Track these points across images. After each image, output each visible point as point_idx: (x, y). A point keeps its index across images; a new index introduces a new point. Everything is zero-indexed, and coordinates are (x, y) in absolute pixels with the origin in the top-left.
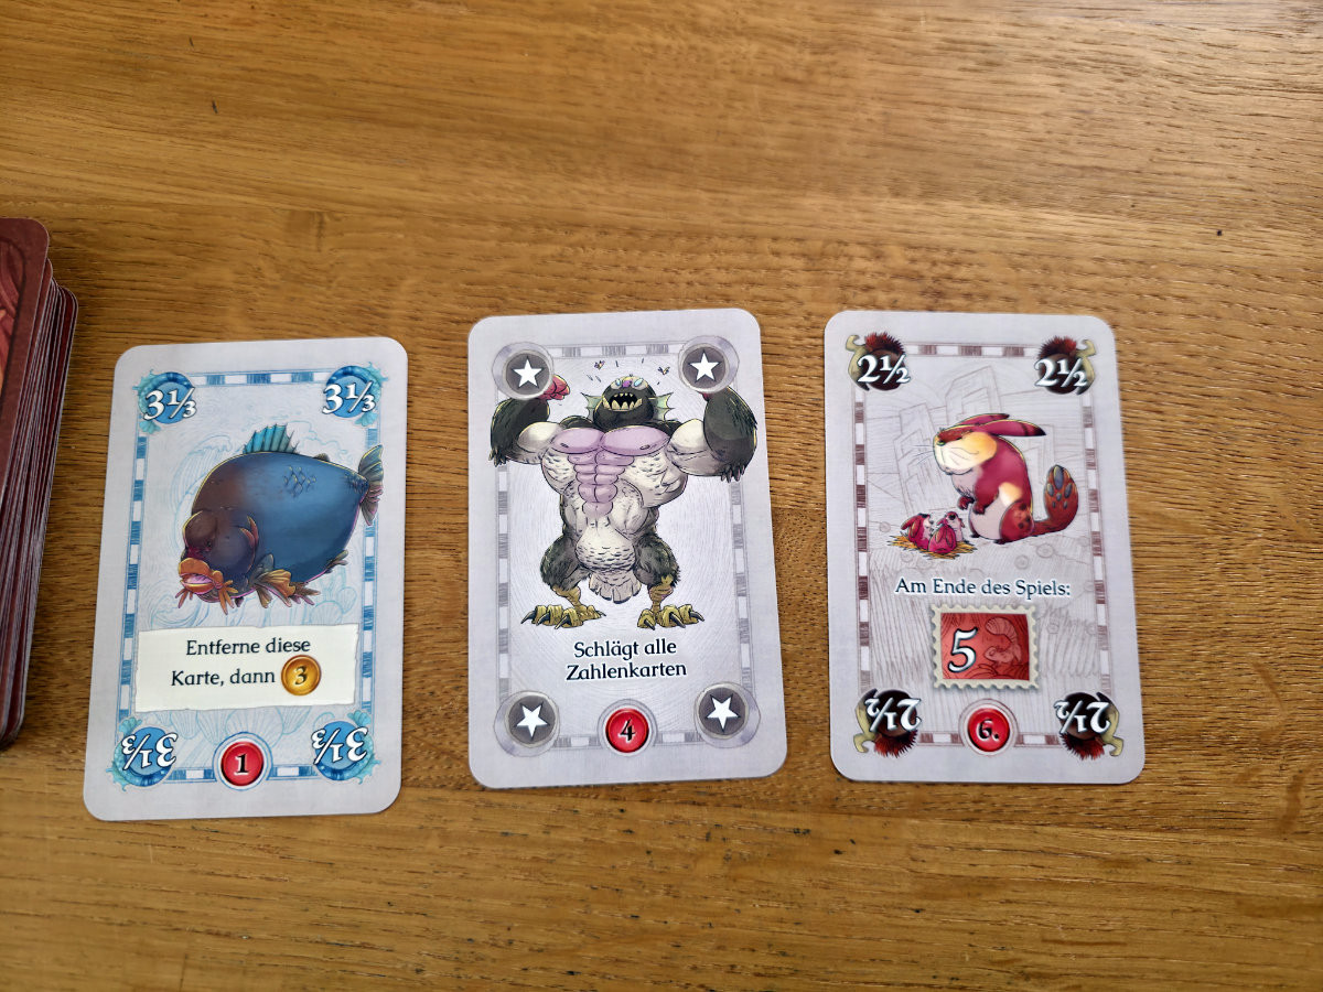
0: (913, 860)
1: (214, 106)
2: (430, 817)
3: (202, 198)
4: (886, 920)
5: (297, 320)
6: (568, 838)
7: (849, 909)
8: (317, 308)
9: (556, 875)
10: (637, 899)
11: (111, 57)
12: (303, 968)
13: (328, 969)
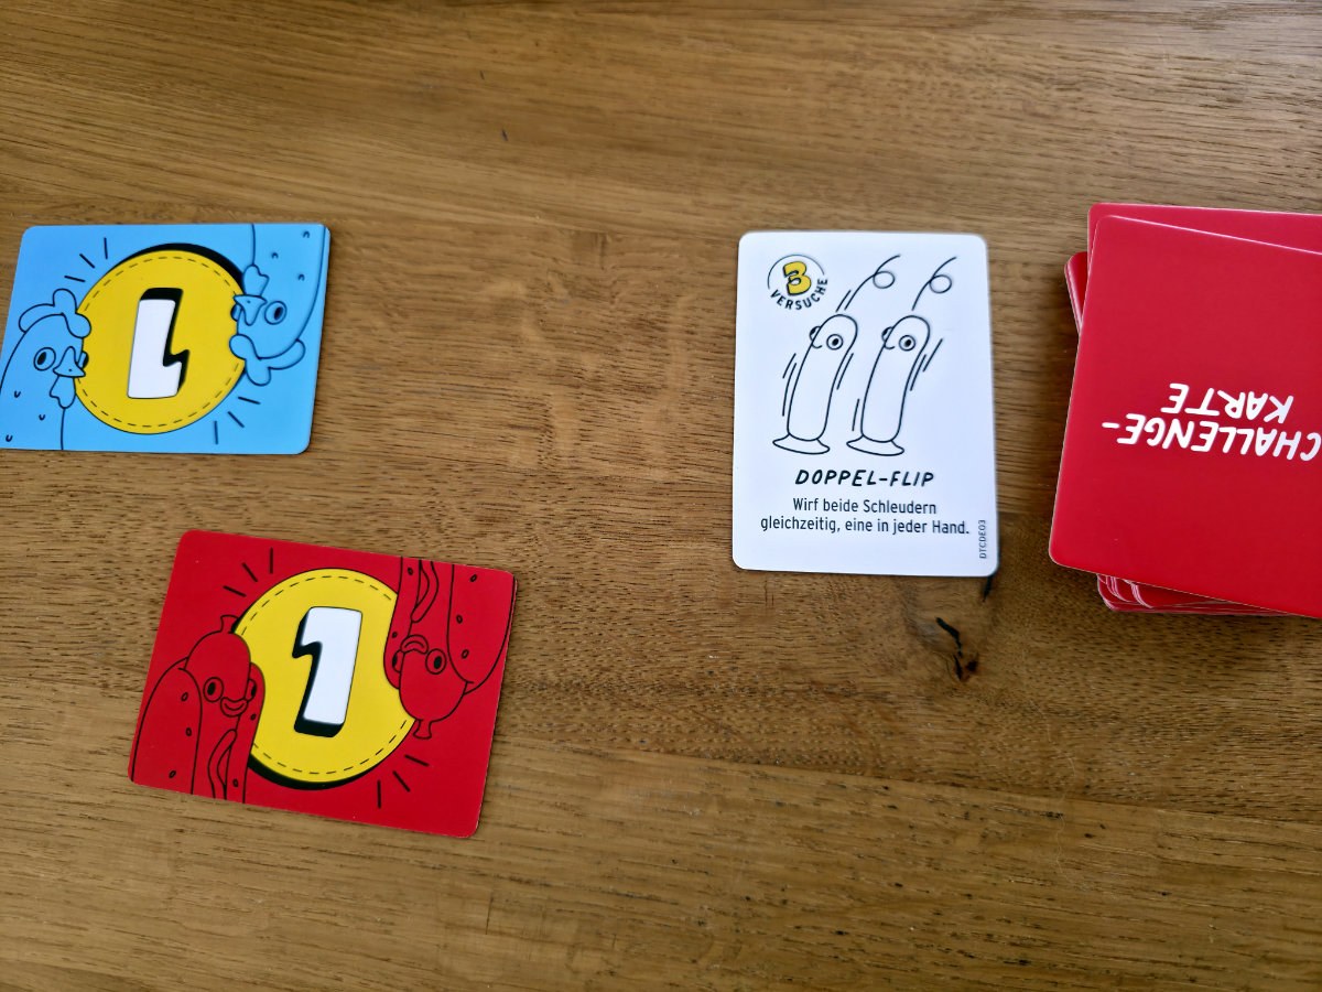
0: (1160, 846)
1: (504, 135)
2: (710, 786)
3: (497, 218)
4: (1134, 901)
5: (585, 332)
6: (836, 810)
7: (1100, 889)
8: (602, 321)
9: (825, 843)
10: (902, 869)
11: (411, 88)
12: (597, 915)
13: (619, 917)
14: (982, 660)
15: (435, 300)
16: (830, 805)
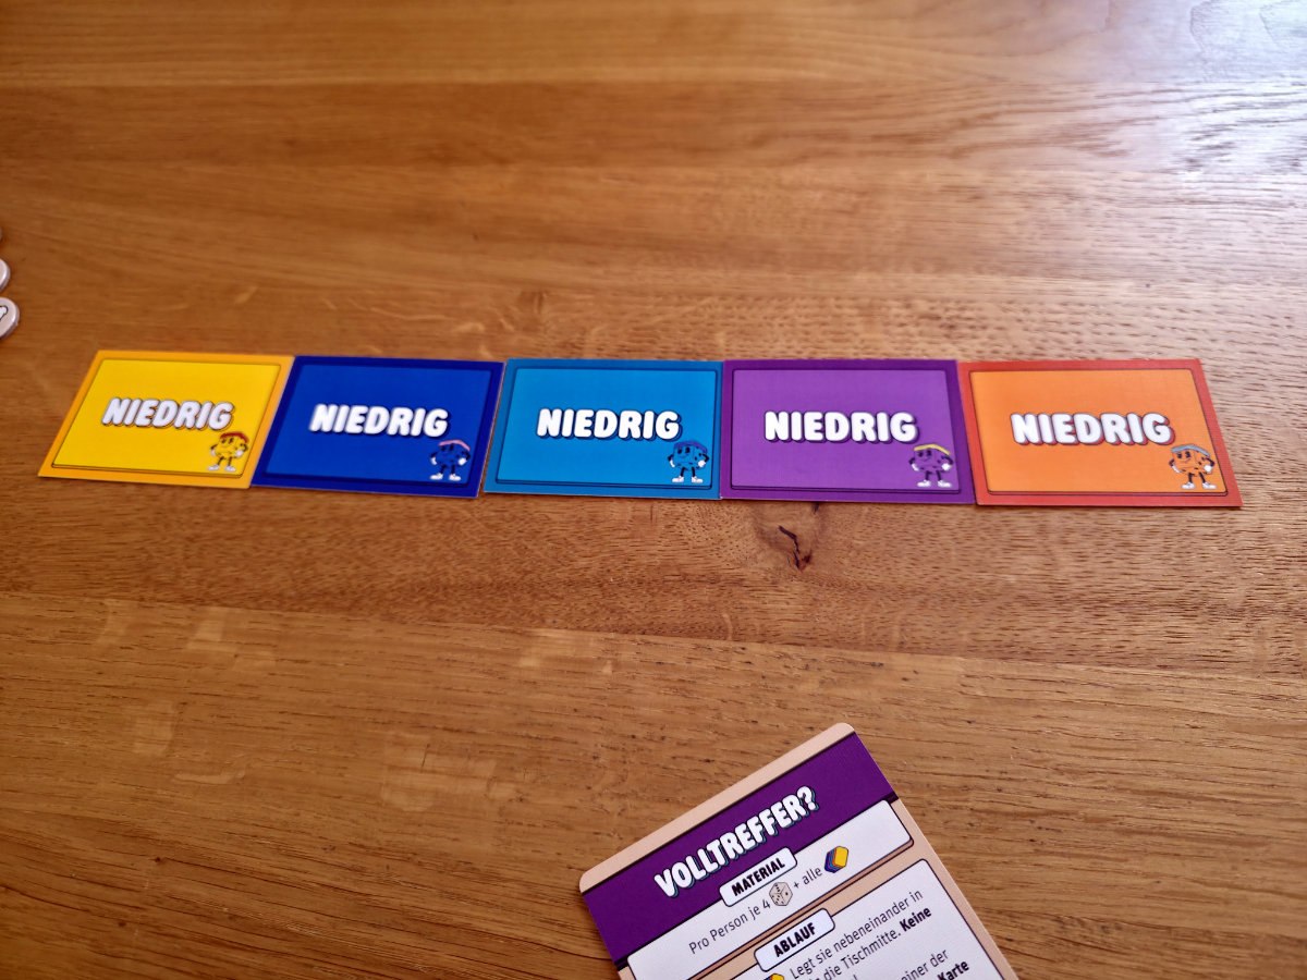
14: (814, 554)
16: (699, 662)
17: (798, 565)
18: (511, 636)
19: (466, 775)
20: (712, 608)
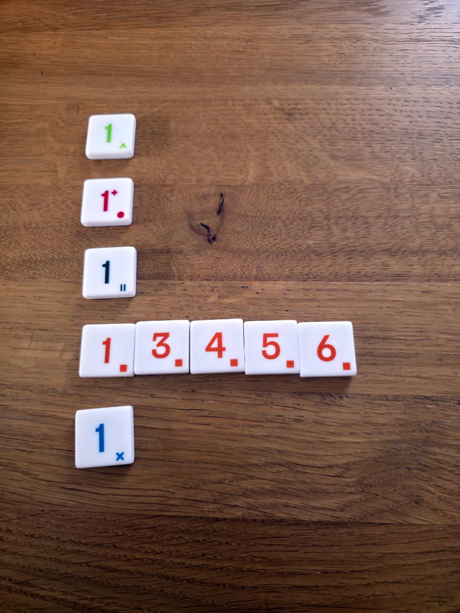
14: (217, 236)
15: (15, 131)
16: (161, 291)
17: (209, 241)
18: (68, 284)
19: (50, 350)
20: (167, 265)
